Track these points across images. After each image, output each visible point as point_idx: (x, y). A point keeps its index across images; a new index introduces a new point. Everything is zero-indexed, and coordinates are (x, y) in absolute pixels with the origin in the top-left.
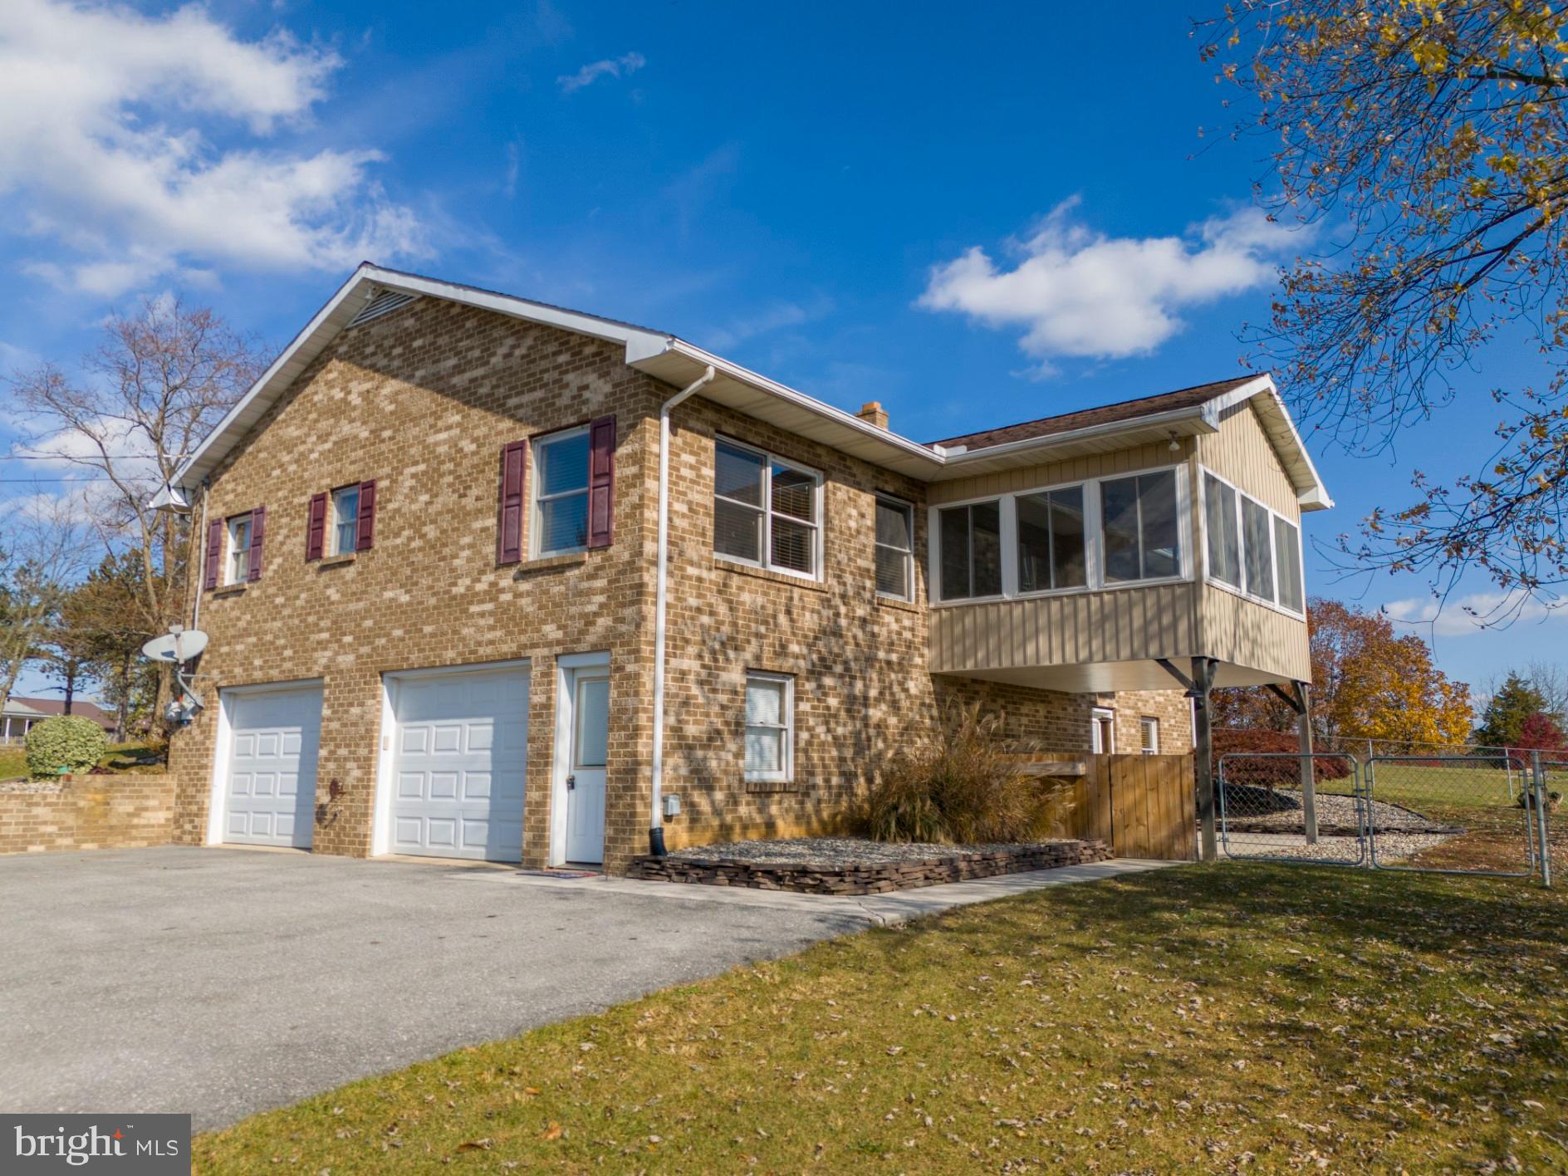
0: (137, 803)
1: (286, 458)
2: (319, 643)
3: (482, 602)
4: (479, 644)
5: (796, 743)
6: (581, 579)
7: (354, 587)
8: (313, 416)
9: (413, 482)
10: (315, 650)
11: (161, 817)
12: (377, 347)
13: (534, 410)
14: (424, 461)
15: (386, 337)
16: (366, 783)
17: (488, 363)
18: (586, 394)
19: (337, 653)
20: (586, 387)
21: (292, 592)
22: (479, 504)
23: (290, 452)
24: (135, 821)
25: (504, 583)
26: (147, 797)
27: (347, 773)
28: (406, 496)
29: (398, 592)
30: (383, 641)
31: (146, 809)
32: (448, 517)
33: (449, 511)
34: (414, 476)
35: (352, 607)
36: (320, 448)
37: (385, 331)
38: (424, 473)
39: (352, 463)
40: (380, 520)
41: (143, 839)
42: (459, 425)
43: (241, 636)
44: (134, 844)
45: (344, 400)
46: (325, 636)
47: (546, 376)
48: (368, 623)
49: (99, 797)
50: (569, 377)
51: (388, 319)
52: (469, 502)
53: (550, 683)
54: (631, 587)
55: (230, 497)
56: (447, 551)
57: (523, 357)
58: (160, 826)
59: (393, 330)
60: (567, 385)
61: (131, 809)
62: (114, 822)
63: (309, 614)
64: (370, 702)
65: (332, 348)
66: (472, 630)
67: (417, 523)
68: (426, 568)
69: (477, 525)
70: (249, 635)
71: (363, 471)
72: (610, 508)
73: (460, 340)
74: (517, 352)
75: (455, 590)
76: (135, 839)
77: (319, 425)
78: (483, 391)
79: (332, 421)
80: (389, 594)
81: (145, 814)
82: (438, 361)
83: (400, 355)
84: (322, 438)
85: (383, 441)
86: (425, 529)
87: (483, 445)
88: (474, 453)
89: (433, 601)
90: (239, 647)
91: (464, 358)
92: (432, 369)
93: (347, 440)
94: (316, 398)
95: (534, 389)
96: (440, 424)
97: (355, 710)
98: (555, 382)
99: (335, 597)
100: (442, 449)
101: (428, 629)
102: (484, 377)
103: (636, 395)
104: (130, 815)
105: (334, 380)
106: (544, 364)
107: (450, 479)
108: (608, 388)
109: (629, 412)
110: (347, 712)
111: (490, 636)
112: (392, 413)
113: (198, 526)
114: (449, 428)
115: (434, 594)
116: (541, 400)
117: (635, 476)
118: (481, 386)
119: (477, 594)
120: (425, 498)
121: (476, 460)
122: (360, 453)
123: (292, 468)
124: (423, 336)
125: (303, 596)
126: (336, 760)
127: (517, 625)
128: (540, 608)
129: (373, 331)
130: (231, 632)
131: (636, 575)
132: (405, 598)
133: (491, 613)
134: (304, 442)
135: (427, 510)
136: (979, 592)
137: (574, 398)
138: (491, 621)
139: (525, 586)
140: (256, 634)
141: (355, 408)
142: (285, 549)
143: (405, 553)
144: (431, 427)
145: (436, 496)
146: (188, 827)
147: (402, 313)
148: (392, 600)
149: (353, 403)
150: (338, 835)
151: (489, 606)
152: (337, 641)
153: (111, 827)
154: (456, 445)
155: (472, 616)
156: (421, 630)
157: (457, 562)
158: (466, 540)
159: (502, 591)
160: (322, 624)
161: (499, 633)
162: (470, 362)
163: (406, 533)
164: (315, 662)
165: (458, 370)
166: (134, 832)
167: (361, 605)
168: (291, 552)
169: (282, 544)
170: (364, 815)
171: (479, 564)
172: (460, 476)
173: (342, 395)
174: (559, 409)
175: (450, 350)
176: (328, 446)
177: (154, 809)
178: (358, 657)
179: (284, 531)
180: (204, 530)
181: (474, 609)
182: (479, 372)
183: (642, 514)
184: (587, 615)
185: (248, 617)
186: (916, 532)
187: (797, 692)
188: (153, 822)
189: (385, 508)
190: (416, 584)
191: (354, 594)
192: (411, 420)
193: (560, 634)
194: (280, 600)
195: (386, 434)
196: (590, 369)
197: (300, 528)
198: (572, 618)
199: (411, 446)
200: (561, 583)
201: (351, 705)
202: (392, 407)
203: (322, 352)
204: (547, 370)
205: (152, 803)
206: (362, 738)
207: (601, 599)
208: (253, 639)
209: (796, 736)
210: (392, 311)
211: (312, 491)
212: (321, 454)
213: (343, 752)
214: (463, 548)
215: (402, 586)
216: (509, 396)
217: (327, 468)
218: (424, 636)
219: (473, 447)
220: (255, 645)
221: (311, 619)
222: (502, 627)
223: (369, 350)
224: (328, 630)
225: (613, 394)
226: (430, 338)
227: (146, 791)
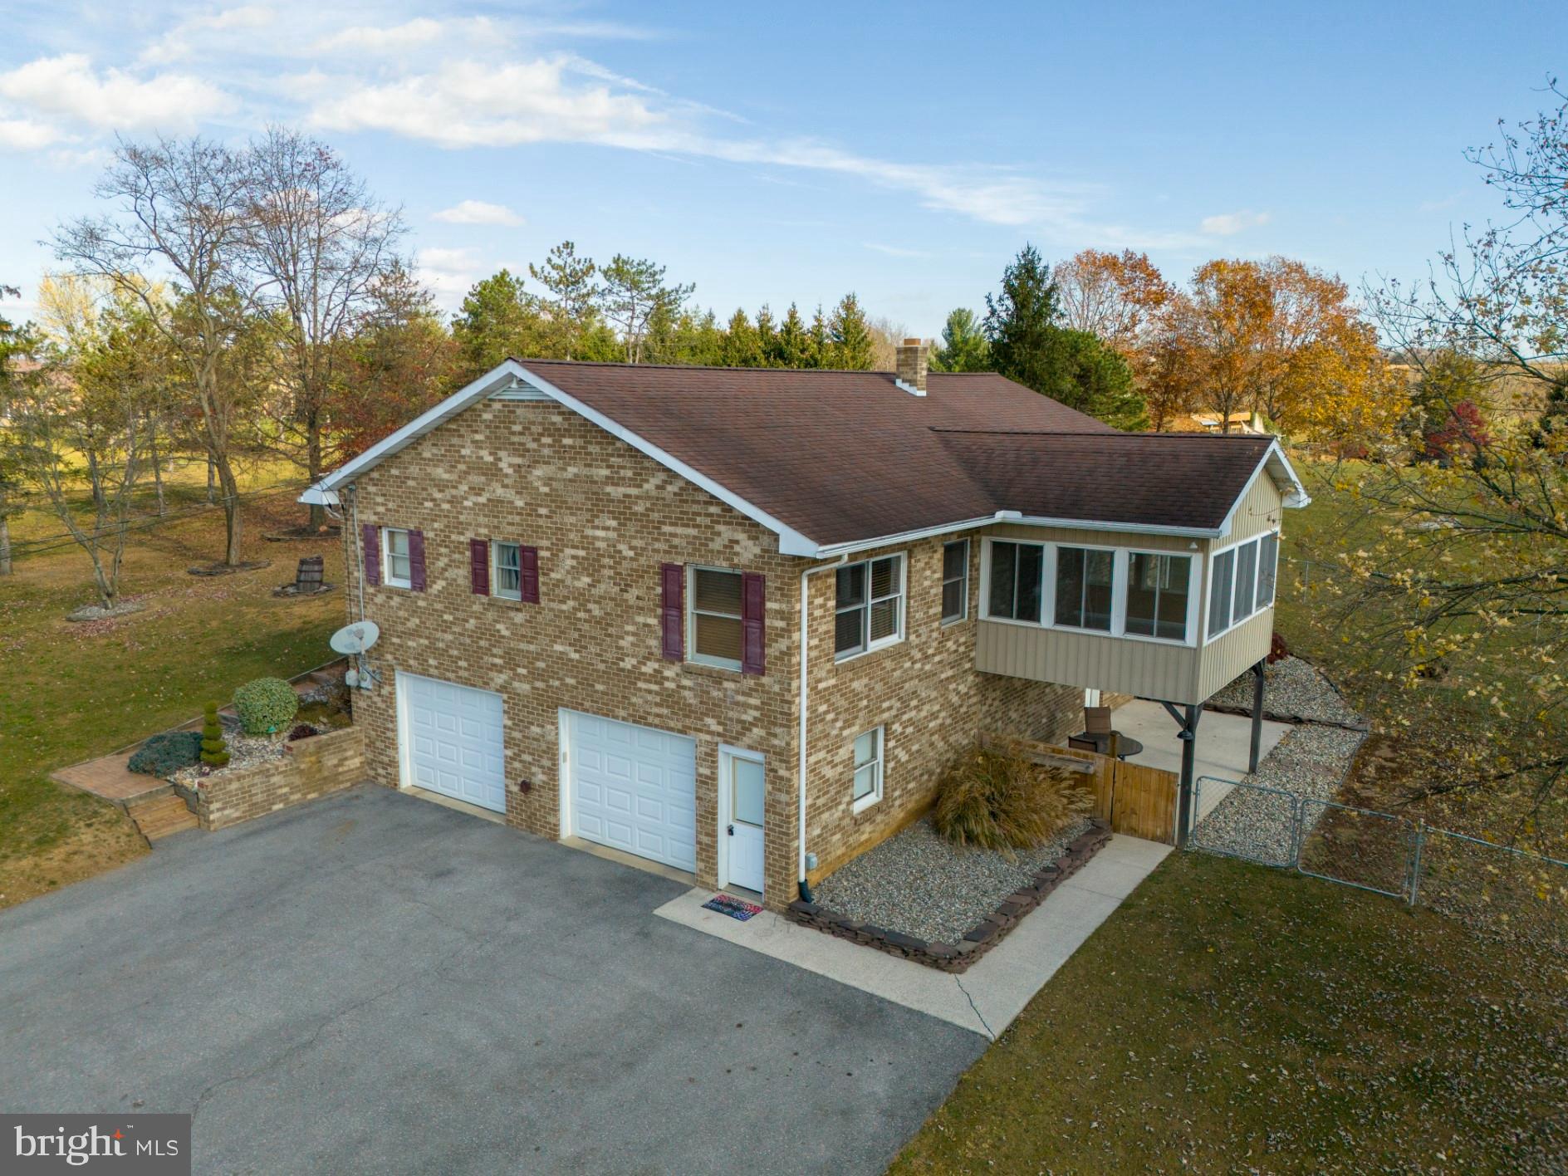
0: (340, 756)
1: (438, 495)
2: (494, 665)
3: (650, 682)
4: (649, 713)
5: (885, 772)
6: (737, 692)
7: (523, 631)
8: (462, 467)
9: (574, 563)
10: (491, 670)
11: (355, 762)
12: (524, 428)
13: (688, 543)
14: (583, 548)
15: (533, 423)
16: (553, 786)
17: (640, 486)
18: (737, 548)
19: (513, 679)
20: (737, 542)
21: (460, 615)
22: (641, 603)
23: (440, 491)
24: (340, 769)
25: (667, 673)
26: (345, 750)
27: (533, 774)
28: (568, 572)
29: (568, 648)
30: (557, 683)
31: (346, 759)
32: (611, 604)
33: (612, 599)
34: (574, 557)
35: (523, 646)
36: (474, 499)
37: (531, 417)
38: (583, 558)
39: (509, 524)
40: (543, 584)
41: (347, 781)
42: (615, 529)
43: (411, 634)
44: (342, 786)
45: (494, 464)
46: (498, 661)
47: (698, 519)
48: (541, 665)
49: (313, 759)
50: (721, 528)
51: (534, 407)
52: (631, 596)
53: (713, 762)
54: (781, 713)
55: (381, 509)
56: (611, 630)
57: (675, 494)
58: (357, 768)
59: (540, 420)
60: (719, 534)
61: (335, 761)
62: (326, 774)
63: (481, 638)
64: (549, 727)
65: (475, 410)
66: (640, 701)
67: (582, 598)
68: (591, 638)
69: (640, 619)
70: (420, 637)
71: (522, 535)
72: (763, 646)
73: (613, 455)
74: (669, 488)
75: (622, 664)
76: (342, 782)
77: (470, 478)
78: (639, 508)
79: (483, 479)
80: (558, 648)
81: (347, 763)
82: (590, 466)
83: (550, 446)
84: (477, 491)
85: (540, 516)
86: (590, 606)
87: (642, 555)
88: (632, 559)
89: (602, 667)
90: (410, 643)
91: (617, 473)
92: (586, 471)
93: (502, 502)
94: (464, 452)
95: (687, 526)
96: (597, 522)
97: (535, 729)
98: (707, 527)
99: (505, 633)
100: (601, 545)
101: (599, 687)
102: (637, 497)
103: (783, 565)
104: (336, 766)
105: (481, 441)
106: (696, 508)
107: (611, 573)
108: (757, 551)
109: (776, 576)
110: (528, 728)
111: (656, 710)
112: (546, 494)
113: (349, 523)
114: (607, 529)
115: (603, 661)
116: (695, 537)
117: (783, 629)
118: (636, 503)
119: (644, 674)
120: (587, 580)
121: (635, 565)
122: (517, 519)
123: (446, 506)
124: (571, 436)
125: (472, 621)
126: (521, 761)
127: (680, 709)
128: (701, 703)
129: (519, 411)
130: (400, 628)
131: (786, 706)
132: (576, 656)
133: (657, 693)
134: (455, 487)
135: (590, 591)
136: (1020, 616)
137: (725, 547)
138: (658, 699)
139: (686, 682)
140: (427, 638)
141: (506, 476)
142: (447, 574)
143: (570, 617)
144: (588, 521)
145: (599, 582)
146: (381, 771)
147: (548, 407)
148: (561, 653)
149: (505, 471)
150: (530, 817)
151: (655, 687)
152: (511, 669)
153: (325, 778)
154: (615, 546)
155: (640, 689)
156: (593, 686)
157: (622, 643)
158: (629, 628)
159: (667, 679)
160: (495, 651)
161: (665, 711)
162: (624, 479)
163: (571, 603)
164: (492, 679)
165: (609, 480)
166: (341, 778)
167: (532, 648)
168: (455, 580)
169: (444, 570)
170: (555, 810)
171: (643, 651)
172: (620, 574)
173: (490, 459)
174: (712, 551)
175: (602, 461)
176: (482, 500)
177: (352, 757)
178: (533, 688)
179: (445, 560)
180: (357, 530)
181: (640, 685)
182: (633, 491)
183: (790, 661)
184: (743, 722)
185: (417, 621)
186: (971, 561)
187: (886, 735)
188: (352, 767)
189: (547, 575)
190: (586, 648)
191: (523, 636)
192: (567, 508)
193: (720, 729)
194: (448, 617)
195: (543, 511)
196: (740, 528)
197: (462, 563)
198: (731, 720)
199: (570, 530)
200: (719, 690)
201: (532, 724)
202: (546, 490)
203: (466, 410)
204: (699, 514)
205: (350, 753)
206: (544, 752)
207: (757, 714)
208: (425, 642)
209: (885, 767)
210: (537, 401)
211: (469, 535)
212: (475, 504)
213: (527, 758)
214: (627, 633)
215: (570, 645)
216: (664, 523)
217: (481, 519)
218: (596, 692)
219: (631, 554)
220: (427, 647)
221: (482, 643)
222: (668, 707)
223: (517, 428)
224: (501, 657)
225: (761, 557)
226: (579, 442)
227: (344, 745)
